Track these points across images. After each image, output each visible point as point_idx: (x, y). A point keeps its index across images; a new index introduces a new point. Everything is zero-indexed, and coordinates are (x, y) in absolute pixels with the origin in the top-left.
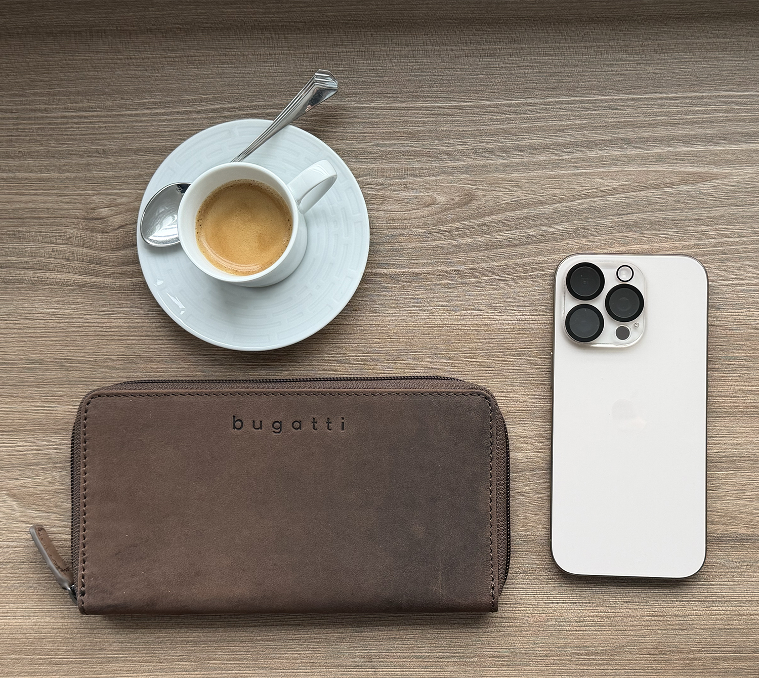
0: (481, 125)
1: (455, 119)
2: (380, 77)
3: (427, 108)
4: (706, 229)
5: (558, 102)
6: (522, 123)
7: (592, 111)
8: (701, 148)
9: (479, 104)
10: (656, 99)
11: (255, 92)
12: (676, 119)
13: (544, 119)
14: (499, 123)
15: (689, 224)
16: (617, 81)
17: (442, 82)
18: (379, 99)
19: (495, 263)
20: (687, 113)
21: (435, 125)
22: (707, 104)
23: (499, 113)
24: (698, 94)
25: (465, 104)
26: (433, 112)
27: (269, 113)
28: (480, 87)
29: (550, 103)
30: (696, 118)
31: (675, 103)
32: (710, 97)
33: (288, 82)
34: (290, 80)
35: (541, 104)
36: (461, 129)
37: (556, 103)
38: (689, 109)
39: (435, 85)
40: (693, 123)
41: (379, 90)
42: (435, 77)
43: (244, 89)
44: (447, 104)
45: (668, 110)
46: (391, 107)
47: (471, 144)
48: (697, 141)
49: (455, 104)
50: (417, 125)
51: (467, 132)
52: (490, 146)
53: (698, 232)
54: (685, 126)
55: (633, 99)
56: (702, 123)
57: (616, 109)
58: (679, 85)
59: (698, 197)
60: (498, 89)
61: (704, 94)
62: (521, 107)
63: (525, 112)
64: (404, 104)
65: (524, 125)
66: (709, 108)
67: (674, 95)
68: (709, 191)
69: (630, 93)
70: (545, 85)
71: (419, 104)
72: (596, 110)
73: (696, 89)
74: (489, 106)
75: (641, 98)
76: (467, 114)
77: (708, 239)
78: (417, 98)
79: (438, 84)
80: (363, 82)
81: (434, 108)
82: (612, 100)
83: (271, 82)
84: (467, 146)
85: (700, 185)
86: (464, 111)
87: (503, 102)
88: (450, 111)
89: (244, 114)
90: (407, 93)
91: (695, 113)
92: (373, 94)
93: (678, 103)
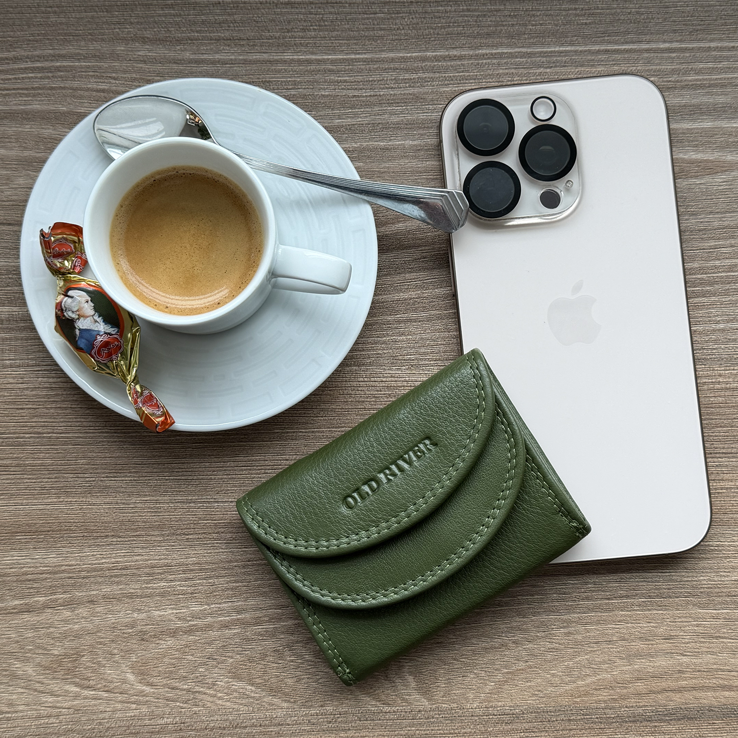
0: (381, 88)
1: (342, 79)
2: (229, 15)
3: (300, 62)
4: (716, 245)
5: (495, 54)
6: (442, 85)
7: (546, 68)
8: (708, 124)
9: (377, 56)
10: (641, 51)
11: (39, 36)
12: (670, 81)
13: (475, 79)
14: (407, 85)
15: (692, 237)
16: (582, 24)
17: (323, 24)
18: (227, 48)
19: (402, 294)
20: (686, 72)
21: (312, 87)
22: (716, 60)
23: (407, 70)
24: (702, 45)
25: (358, 56)
26: (309, 67)
27: (60, 67)
28: (379, 32)
29: (483, 56)
30: (700, 80)
31: (670, 57)
32: (721, 49)
33: (89, 21)
34: (93, 17)
35: (470, 57)
36: (351, 93)
37: (493, 56)
38: (690, 67)
39: (311, 28)
40: (695, 87)
41: (227, 34)
42: (312, 16)
43: (22, 31)
44: (330, 57)
45: (658, 67)
46: (245, 60)
47: (366, 117)
48: (702, 114)
49: (341, 57)
50: (285, 87)
51: (361, 99)
52: (394, 119)
53: (704, 249)
54: (684, 92)
55: (607, 51)
56: (709, 87)
57: (582, 66)
58: (675, 31)
59: (704, 197)
60: (406, 35)
61: (713, 45)
62: (440, 61)
63: (446, 69)
64: (265, 56)
65: (444, 89)
66: (719, 66)
67: (667, 45)
68: (720, 188)
69: (602, 43)
70: (476, 30)
71: (288, 56)
72: (551, 67)
73: (699, 36)
74: (393, 60)
75: (618, 50)
76: (360, 71)
77: (719, 259)
78: (286, 47)
79: (316, 26)
80: (203, 22)
81: (309, 62)
82: (576, 51)
83: (64, 20)
84: (360, 120)
85: (707, 179)
86: (355, 67)
87: (414, 54)
88: (335, 67)
89: (21, 69)
90: (269, 39)
91: (699, 72)
92: (218, 40)
93: (674, 58)
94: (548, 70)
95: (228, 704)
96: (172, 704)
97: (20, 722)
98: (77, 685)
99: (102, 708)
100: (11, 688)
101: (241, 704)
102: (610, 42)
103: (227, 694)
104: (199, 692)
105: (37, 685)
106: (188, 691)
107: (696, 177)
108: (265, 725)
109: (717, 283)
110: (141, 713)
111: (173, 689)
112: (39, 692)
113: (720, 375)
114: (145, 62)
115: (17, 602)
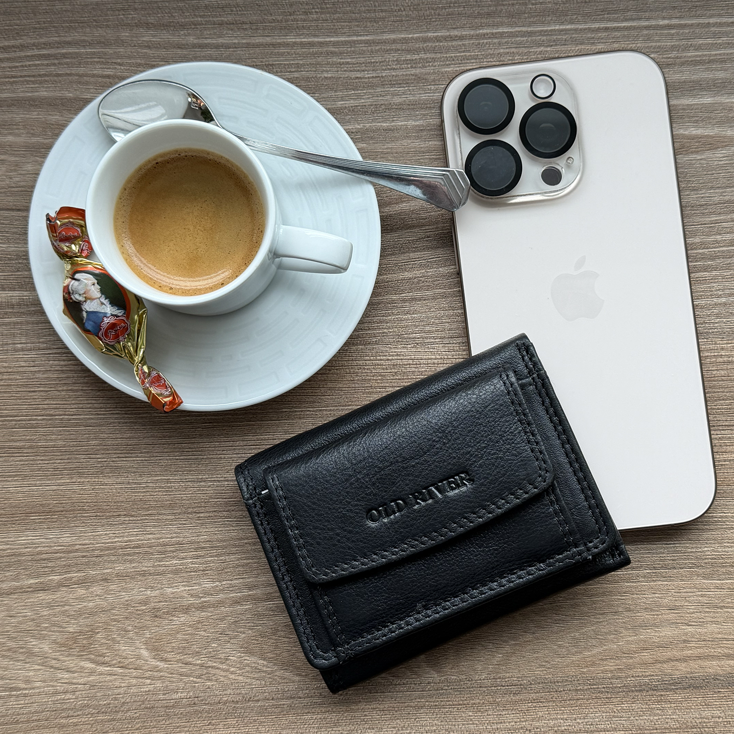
0: (383, 70)
1: (344, 61)
3: (302, 45)
4: (716, 220)
5: (496, 33)
6: (444, 65)
7: (547, 46)
8: (708, 100)
9: (379, 38)
10: (640, 28)
11: (44, 23)
12: (669, 58)
13: (476, 59)
14: (409, 66)
15: (693, 212)
17: (325, 6)
18: (230, 32)
19: (406, 273)
20: (686, 48)
21: (314, 69)
22: (715, 35)
23: (409, 51)
24: (701, 21)
25: (360, 38)
26: (311, 50)
27: (66, 54)
28: (380, 13)
29: (484, 35)
30: (700, 56)
31: (669, 34)
32: (721, 25)
33: (93, 8)
35: (471, 37)
36: (354, 75)
37: (494, 36)
38: (690, 43)
39: (313, 11)
40: (695, 63)
41: (230, 18)
43: (28, 19)
44: (332, 39)
45: (658, 44)
46: (248, 44)
47: (369, 98)
48: (702, 89)
49: (343, 39)
50: (289, 70)
51: (363, 80)
52: (397, 100)
53: (705, 224)
54: (683, 68)
55: (606, 29)
56: (708, 63)
57: (581, 44)
58: (674, 8)
59: (705, 173)
60: (407, 16)
61: (712, 21)
62: (441, 42)
63: (448, 50)
64: (268, 40)
65: (446, 69)
66: (718, 42)
67: (666, 22)
68: (720, 163)
69: (601, 20)
70: (476, 10)
71: (291, 39)
72: (552, 46)
73: (698, 12)
74: (394, 41)
75: (618, 27)
76: (362, 53)
77: (720, 234)
78: (287, 29)
79: (318, 8)
81: (312, 44)
82: (576, 30)
83: (69, 7)
84: (363, 101)
85: (708, 154)
86: (357, 49)
87: (415, 35)
88: (337, 49)
89: (28, 56)
90: (272, 23)
91: (698, 48)
92: (221, 24)
93: (673, 35)
94: (549, 49)
95: (241, 678)
96: (186, 679)
97: (36, 698)
98: (92, 661)
99: (117, 684)
100: (28, 665)
101: (254, 678)
102: (610, 20)
103: (240, 669)
104: (212, 667)
105: (54, 662)
106: (202, 665)
107: (697, 152)
108: (278, 698)
109: (718, 257)
110: (155, 688)
111: (186, 664)
112: (56, 668)
113: (722, 349)
114: (149, 47)
115: (32, 581)
